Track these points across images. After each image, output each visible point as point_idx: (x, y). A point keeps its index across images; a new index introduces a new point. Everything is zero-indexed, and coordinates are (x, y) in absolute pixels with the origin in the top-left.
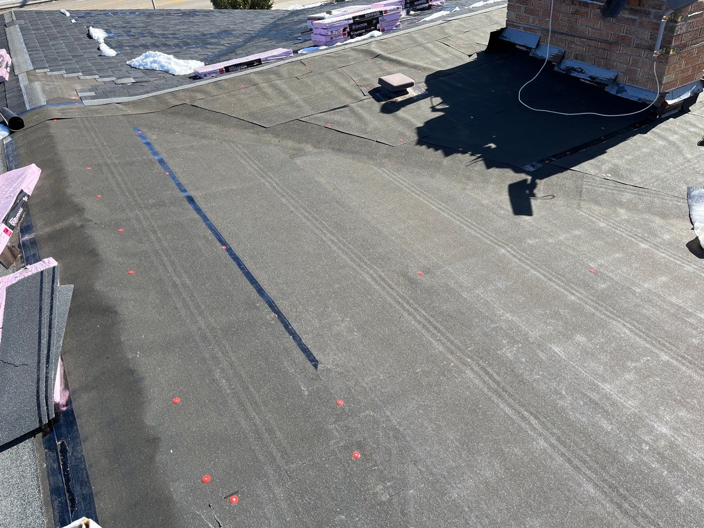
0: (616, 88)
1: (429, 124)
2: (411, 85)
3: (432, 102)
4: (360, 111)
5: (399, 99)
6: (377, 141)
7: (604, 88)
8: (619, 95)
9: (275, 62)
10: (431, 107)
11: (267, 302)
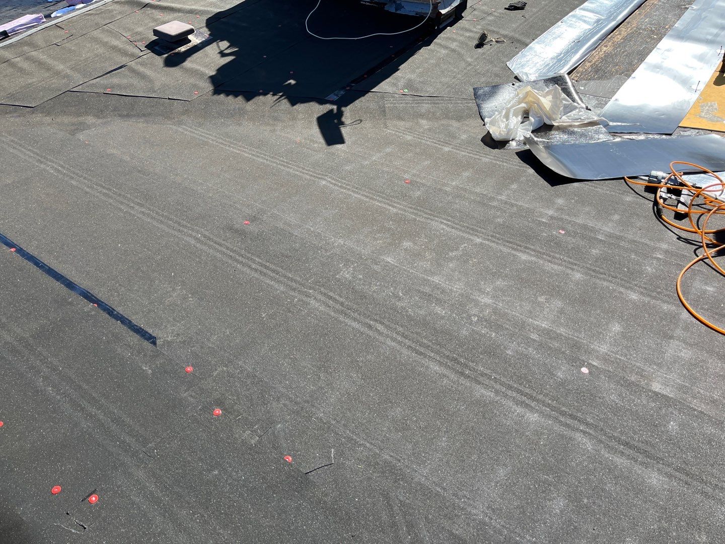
0: (394, 6)
1: (222, 70)
2: (191, 31)
3: (219, 47)
4: (141, 69)
5: (183, 49)
6: (169, 99)
7: (384, 7)
8: (398, 12)
9: (26, 32)
10: (219, 53)
11: (80, 294)
